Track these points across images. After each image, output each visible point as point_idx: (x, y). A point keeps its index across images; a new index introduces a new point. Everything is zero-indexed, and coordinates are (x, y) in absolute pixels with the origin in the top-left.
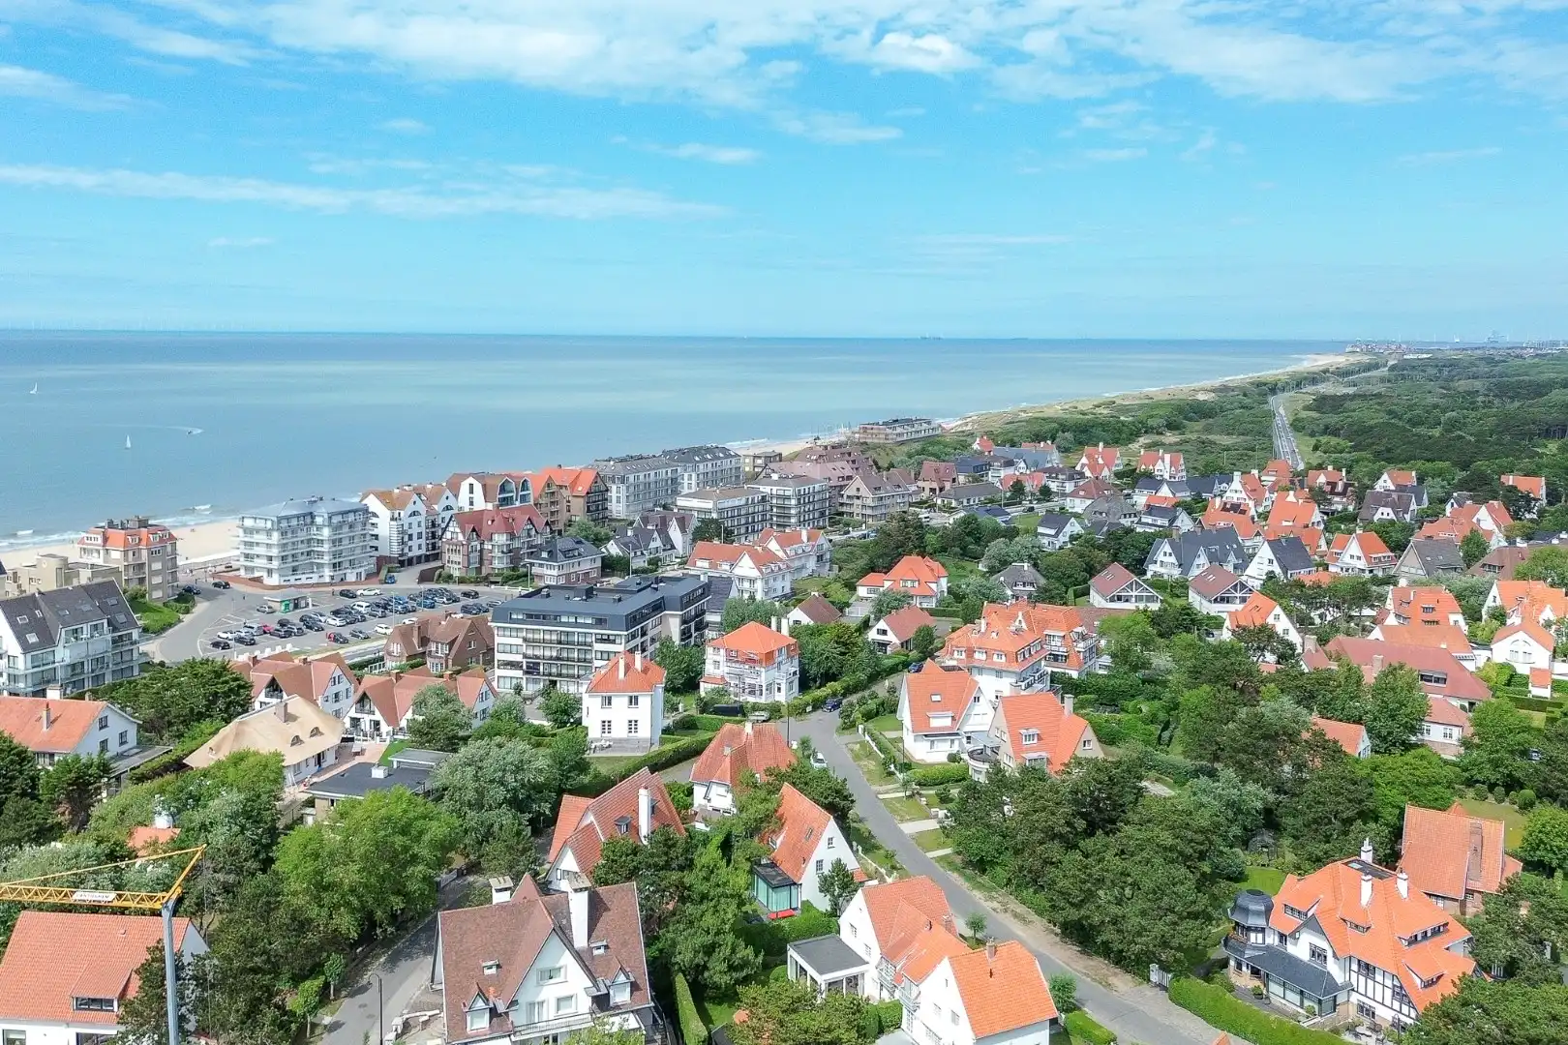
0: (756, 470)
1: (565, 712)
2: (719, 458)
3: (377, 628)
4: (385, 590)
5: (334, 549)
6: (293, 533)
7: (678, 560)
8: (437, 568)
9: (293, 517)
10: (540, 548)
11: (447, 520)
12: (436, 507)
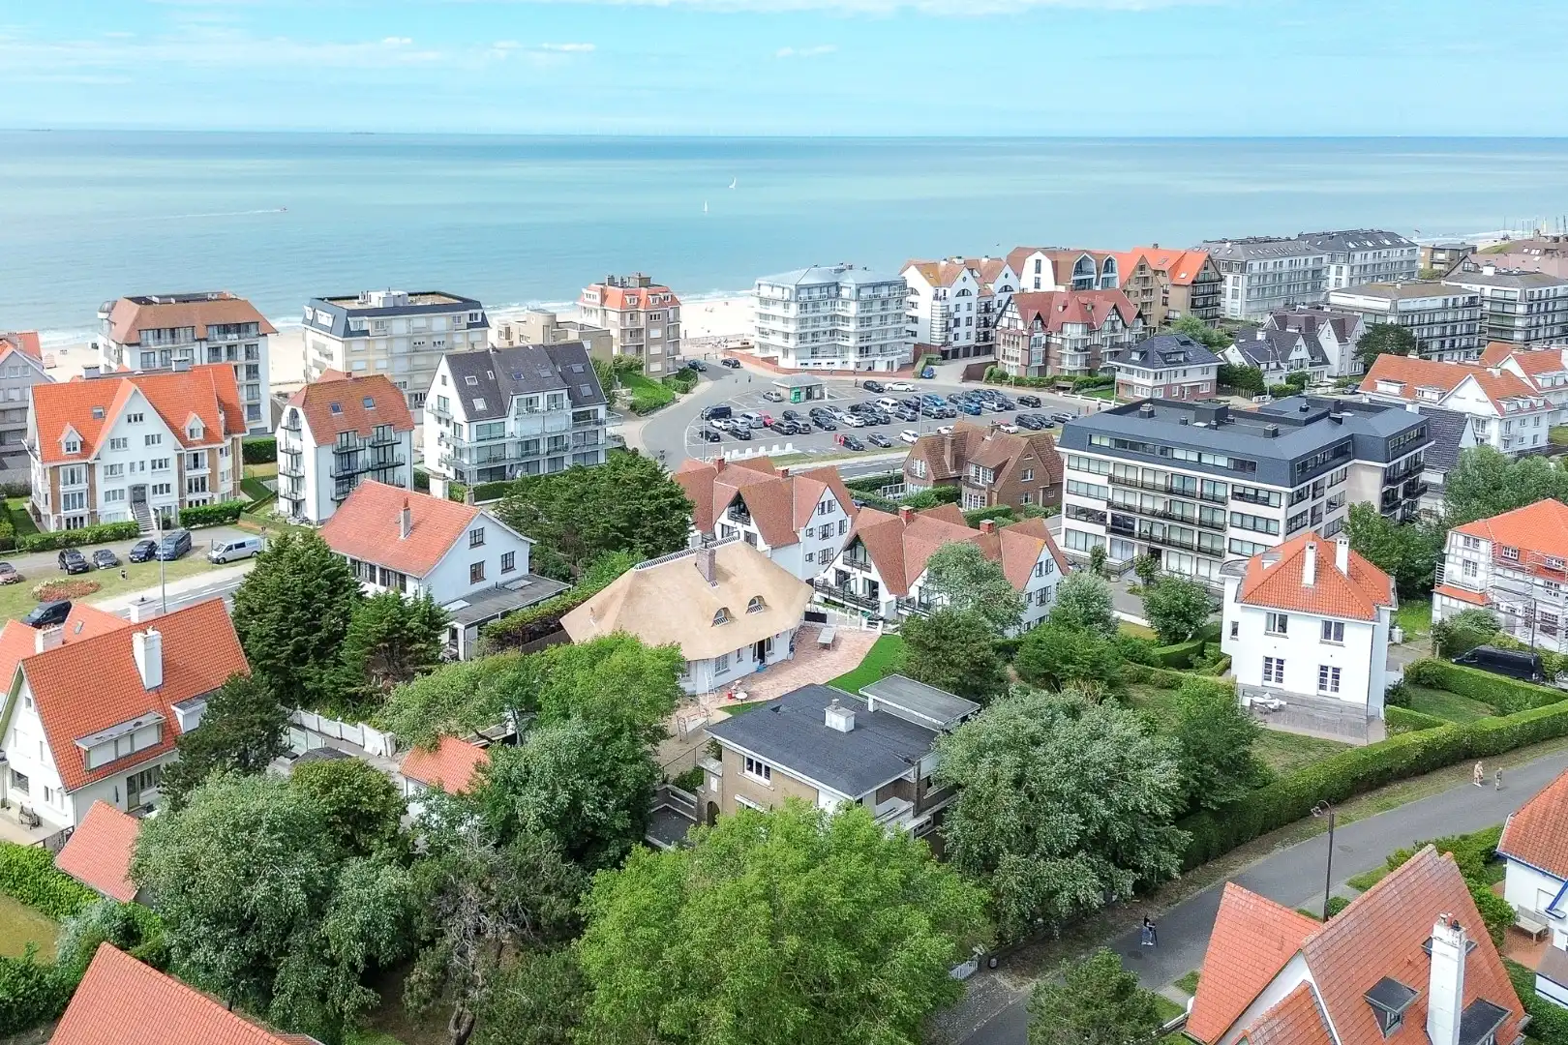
0: (1436, 267)
1: (1183, 616)
2: (1385, 247)
3: (902, 434)
4: (921, 385)
5: (862, 330)
6: (814, 306)
7: (1334, 381)
8: (986, 364)
9: (816, 286)
10: (1131, 349)
11: (1004, 303)
12: (991, 286)
